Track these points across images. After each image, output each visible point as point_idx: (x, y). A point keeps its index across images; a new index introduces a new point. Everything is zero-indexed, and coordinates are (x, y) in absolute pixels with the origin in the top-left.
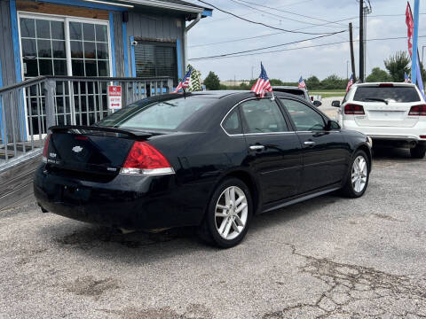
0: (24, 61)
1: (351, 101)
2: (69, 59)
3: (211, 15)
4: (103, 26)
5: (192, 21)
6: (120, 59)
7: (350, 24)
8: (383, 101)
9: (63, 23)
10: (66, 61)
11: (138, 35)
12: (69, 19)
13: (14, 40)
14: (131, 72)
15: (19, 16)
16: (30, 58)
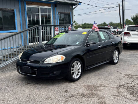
0: (28, 20)
1: (126, 31)
2: (40, 19)
3: (81, 4)
4: (49, 9)
5: (75, 6)
6: (54, 19)
7: (119, 4)
8: (136, 31)
9: (38, 8)
10: (39, 20)
11: (59, 11)
12: (40, 7)
13: (25, 14)
14: (57, 23)
15: (27, 6)
16: (29, 19)
